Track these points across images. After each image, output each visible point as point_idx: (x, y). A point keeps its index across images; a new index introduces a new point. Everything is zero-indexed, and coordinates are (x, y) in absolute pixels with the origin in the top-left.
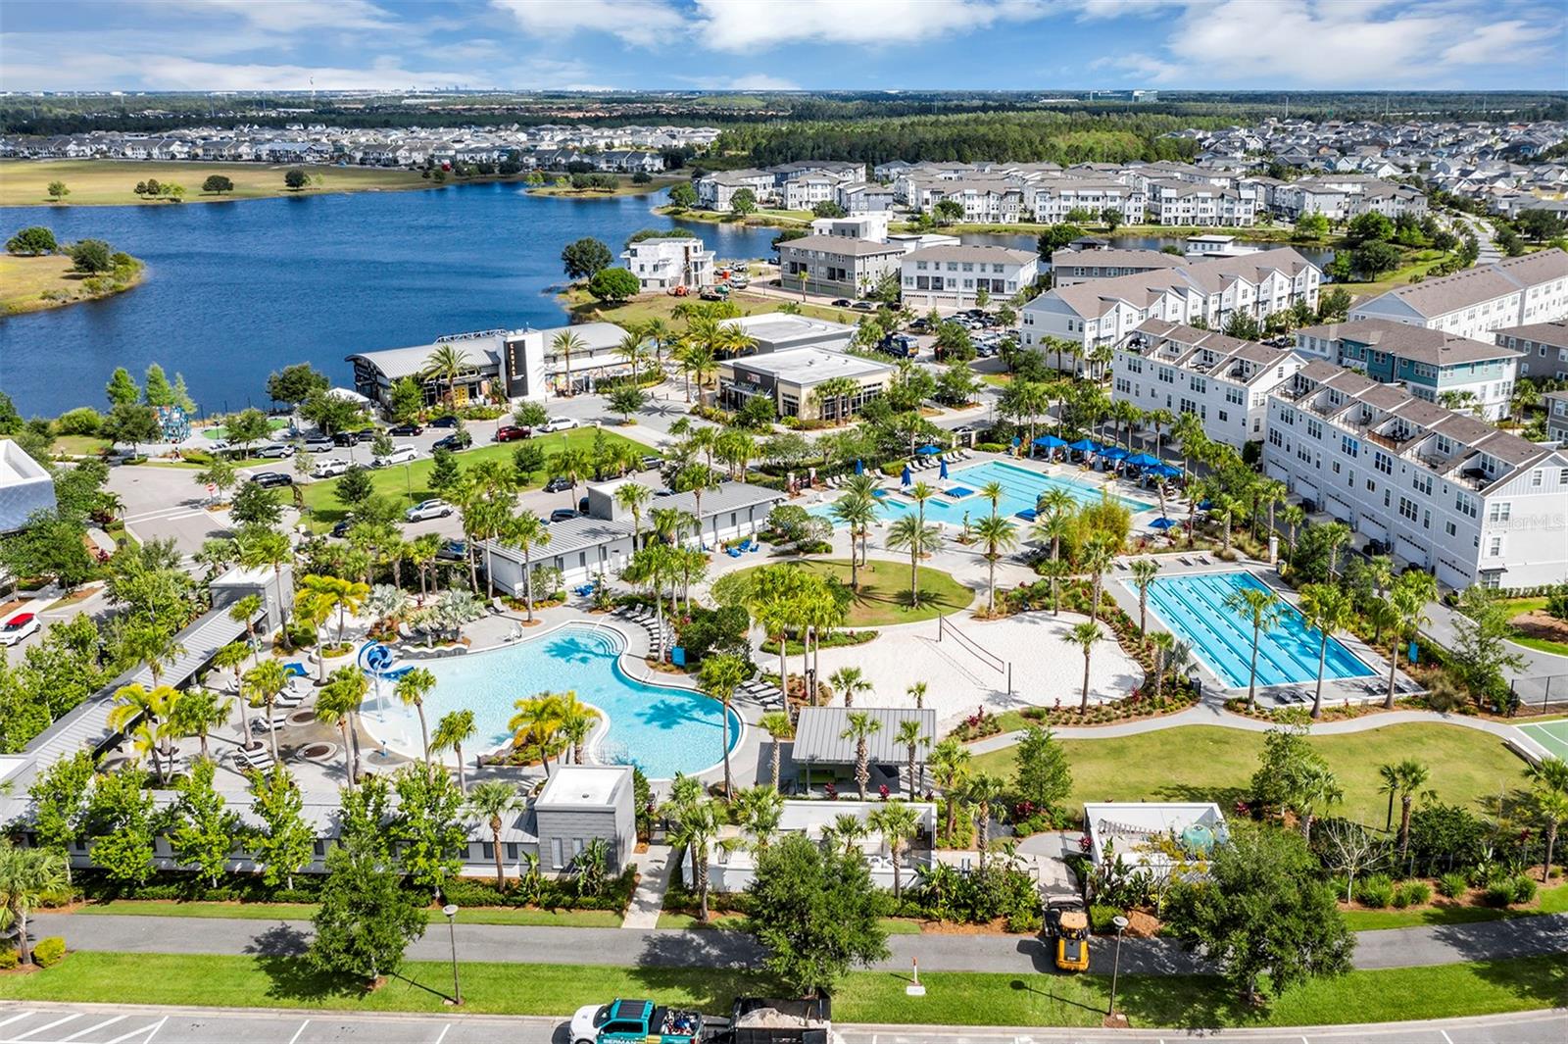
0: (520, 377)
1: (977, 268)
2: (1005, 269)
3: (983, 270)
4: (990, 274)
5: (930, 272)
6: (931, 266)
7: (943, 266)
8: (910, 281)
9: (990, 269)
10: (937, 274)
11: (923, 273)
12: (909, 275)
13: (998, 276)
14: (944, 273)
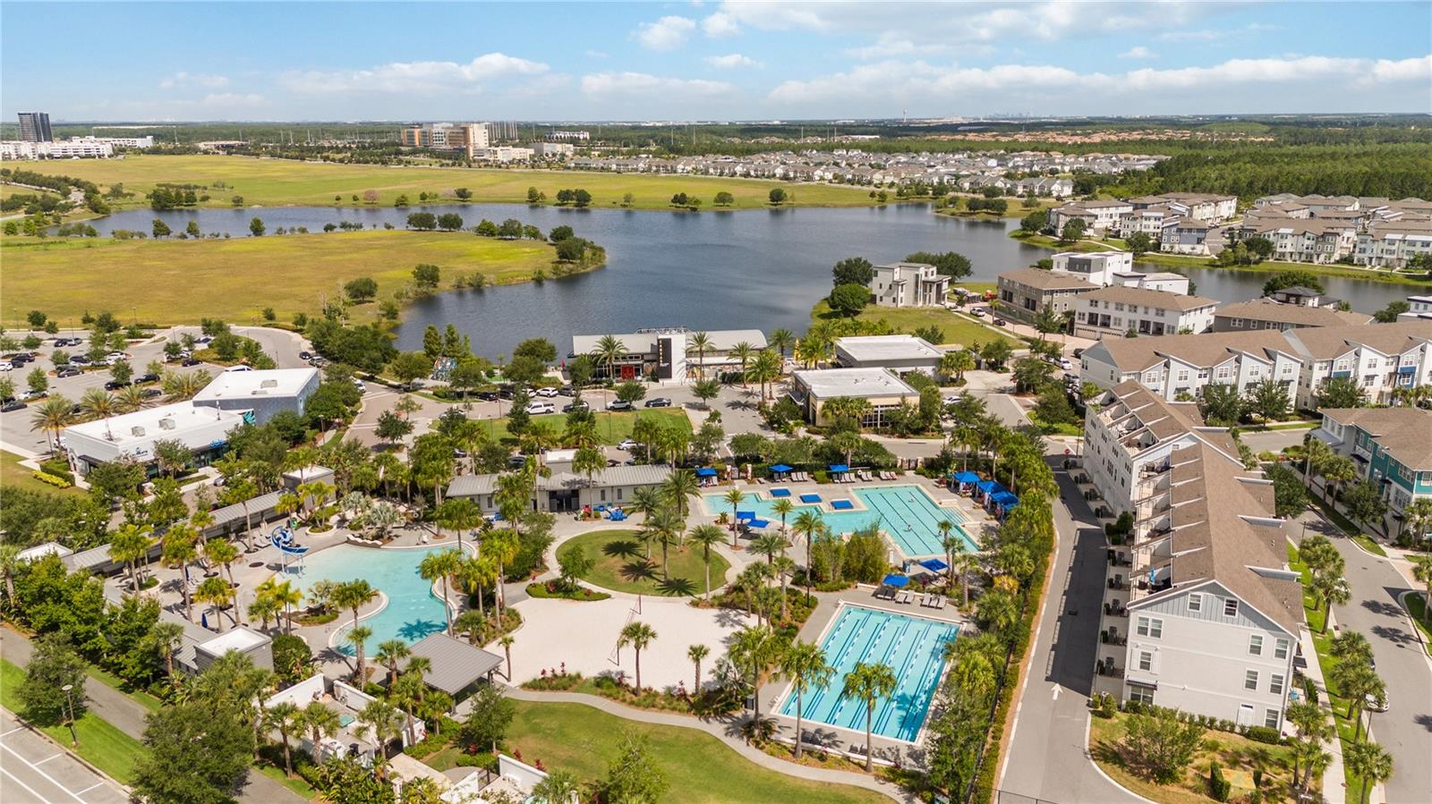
0: (666, 364)
1: (1141, 310)
2: (1166, 313)
3: (1146, 313)
4: (1152, 317)
5: (1100, 310)
6: (1101, 304)
7: (1112, 306)
8: (1082, 315)
9: (1152, 312)
10: (1106, 312)
11: (1094, 310)
12: (1082, 311)
13: (1160, 320)
14: (1112, 312)
